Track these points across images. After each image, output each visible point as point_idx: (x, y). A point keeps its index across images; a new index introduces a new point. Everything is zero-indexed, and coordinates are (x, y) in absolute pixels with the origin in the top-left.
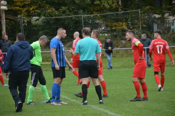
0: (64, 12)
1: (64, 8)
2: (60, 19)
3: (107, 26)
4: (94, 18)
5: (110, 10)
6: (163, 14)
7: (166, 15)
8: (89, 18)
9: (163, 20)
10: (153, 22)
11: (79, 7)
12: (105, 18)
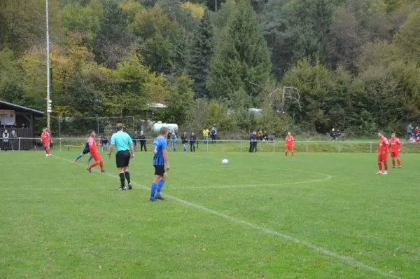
0: (86, 115)
1: (86, 113)
2: (83, 120)
3: (113, 125)
4: (105, 120)
5: (116, 115)
6: (147, 120)
7: (148, 121)
8: (102, 120)
9: (146, 123)
10: (141, 124)
11: (97, 113)
12: (111, 120)
